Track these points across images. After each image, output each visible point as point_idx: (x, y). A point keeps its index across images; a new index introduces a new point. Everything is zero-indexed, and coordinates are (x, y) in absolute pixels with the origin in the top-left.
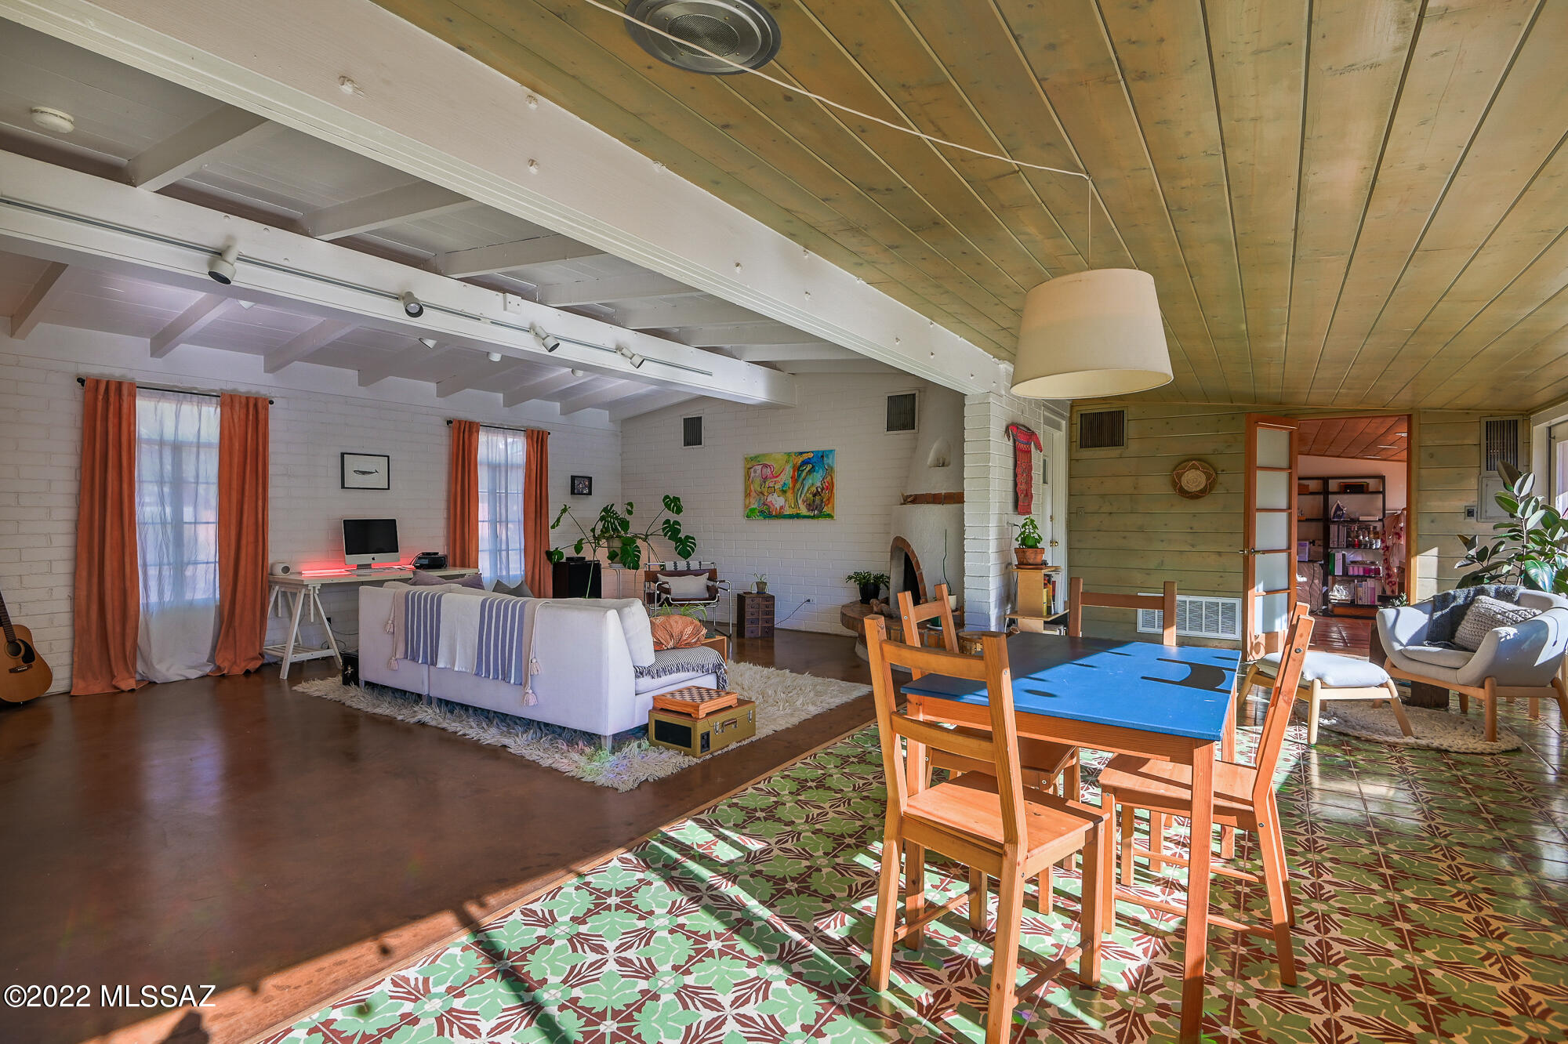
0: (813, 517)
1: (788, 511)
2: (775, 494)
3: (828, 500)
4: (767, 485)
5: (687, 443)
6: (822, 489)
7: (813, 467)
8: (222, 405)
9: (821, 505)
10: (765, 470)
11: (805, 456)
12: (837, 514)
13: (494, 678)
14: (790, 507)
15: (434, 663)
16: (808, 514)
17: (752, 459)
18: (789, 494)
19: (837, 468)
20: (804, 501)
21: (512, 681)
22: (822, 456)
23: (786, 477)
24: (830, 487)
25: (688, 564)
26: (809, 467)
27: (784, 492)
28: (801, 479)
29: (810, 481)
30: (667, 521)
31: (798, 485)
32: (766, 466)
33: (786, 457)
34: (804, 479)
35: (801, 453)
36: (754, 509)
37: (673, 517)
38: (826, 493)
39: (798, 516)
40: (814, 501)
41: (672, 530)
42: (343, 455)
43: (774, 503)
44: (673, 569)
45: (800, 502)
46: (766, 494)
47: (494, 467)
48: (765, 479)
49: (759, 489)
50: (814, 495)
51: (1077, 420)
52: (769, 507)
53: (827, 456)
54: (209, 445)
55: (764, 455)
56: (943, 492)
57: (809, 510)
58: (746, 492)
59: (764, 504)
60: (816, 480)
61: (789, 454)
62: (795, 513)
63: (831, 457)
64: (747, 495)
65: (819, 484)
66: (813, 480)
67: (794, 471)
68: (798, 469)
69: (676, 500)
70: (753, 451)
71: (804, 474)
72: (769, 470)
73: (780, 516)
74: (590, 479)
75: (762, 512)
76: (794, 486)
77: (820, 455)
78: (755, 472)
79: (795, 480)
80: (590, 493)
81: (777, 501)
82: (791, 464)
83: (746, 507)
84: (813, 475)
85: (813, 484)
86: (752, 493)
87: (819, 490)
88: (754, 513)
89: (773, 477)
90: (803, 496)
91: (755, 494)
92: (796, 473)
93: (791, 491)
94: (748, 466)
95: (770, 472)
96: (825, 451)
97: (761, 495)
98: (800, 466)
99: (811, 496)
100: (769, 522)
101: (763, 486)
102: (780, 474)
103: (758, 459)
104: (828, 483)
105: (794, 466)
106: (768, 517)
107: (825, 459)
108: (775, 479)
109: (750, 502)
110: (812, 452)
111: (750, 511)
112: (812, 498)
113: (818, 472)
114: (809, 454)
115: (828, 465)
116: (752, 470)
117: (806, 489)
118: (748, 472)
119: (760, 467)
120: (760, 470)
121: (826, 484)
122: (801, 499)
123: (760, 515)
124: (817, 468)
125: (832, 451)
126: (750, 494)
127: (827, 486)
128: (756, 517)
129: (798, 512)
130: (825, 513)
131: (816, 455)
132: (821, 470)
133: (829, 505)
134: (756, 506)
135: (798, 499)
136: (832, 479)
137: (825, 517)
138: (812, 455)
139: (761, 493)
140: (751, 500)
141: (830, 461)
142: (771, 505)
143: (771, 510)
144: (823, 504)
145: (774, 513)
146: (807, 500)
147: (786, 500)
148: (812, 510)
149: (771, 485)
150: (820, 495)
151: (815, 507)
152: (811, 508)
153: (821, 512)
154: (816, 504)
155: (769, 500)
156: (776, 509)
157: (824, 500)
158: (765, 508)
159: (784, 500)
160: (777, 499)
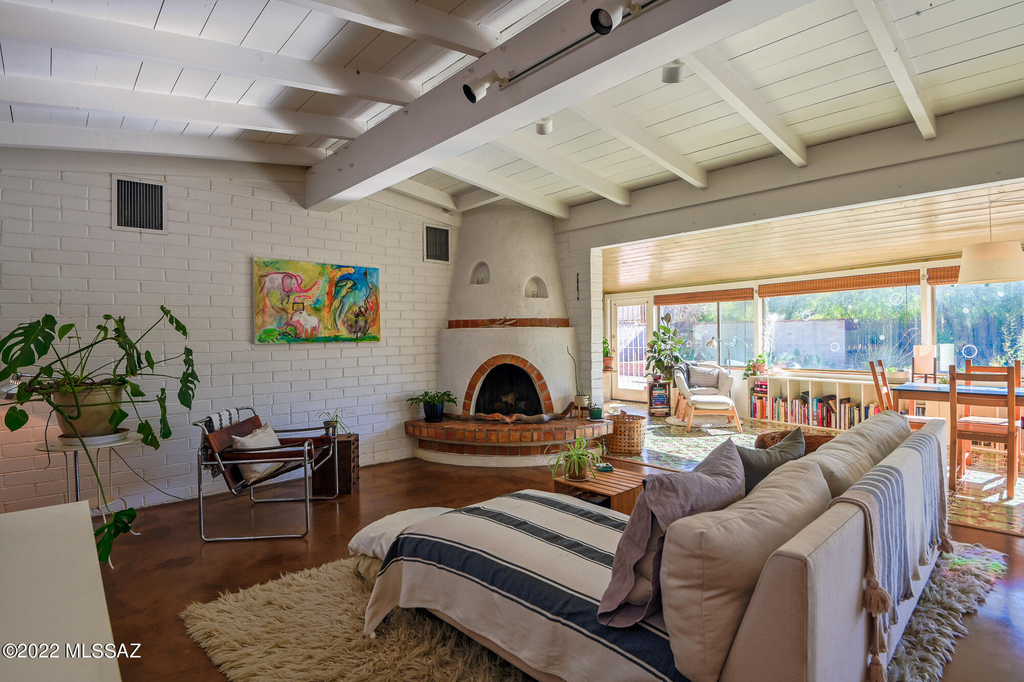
0: (356, 340)
1: (324, 333)
2: (304, 313)
3: (374, 321)
4: (292, 298)
5: (126, 221)
6: (366, 311)
7: (355, 284)
9: (365, 327)
10: (287, 281)
11: (345, 271)
12: (383, 334)
14: (326, 328)
16: (350, 336)
17: (266, 264)
18: (324, 313)
19: (381, 287)
20: (344, 322)
22: (365, 274)
23: (321, 290)
24: (375, 308)
26: (350, 284)
27: (317, 310)
28: (340, 297)
29: (351, 300)
31: (336, 303)
32: (290, 276)
33: (319, 269)
34: (343, 297)
35: (340, 267)
36: (272, 331)
38: (370, 316)
39: (336, 339)
40: (356, 322)
45: (339, 323)
46: (290, 311)
48: (288, 293)
49: (279, 305)
50: (357, 316)
52: (296, 328)
53: (371, 274)
55: (287, 262)
56: (548, 317)
57: (350, 332)
59: (288, 324)
60: (358, 299)
61: (324, 265)
62: (332, 335)
63: (375, 276)
64: (256, 309)
65: (362, 304)
66: (354, 298)
67: (330, 287)
68: (336, 285)
70: (263, 253)
71: (343, 292)
72: (294, 281)
73: (312, 338)
75: (284, 335)
76: (331, 304)
77: (363, 271)
78: (272, 281)
79: (332, 297)
81: (308, 321)
82: (326, 278)
83: (257, 327)
84: (355, 295)
85: (355, 303)
86: (266, 310)
87: (363, 310)
88: (272, 335)
89: (301, 291)
90: (342, 316)
91: (272, 310)
92: (333, 289)
93: (326, 310)
94: (261, 273)
95: (296, 284)
96: (369, 268)
97: (283, 313)
98: (339, 282)
99: (353, 316)
100: (294, 346)
101: (285, 301)
102: (311, 289)
103: (277, 266)
104: (372, 303)
105: (330, 281)
106: (295, 341)
107: (368, 277)
108: (304, 294)
109: (264, 321)
110: (353, 267)
111: (264, 333)
112: (354, 319)
113: (360, 290)
114: (350, 269)
115: (372, 284)
116: (267, 279)
117: (346, 308)
118: (259, 281)
119: (281, 276)
120: (280, 281)
121: (371, 304)
122: (341, 320)
123: (282, 339)
124: (359, 286)
125: (376, 270)
126: (263, 310)
127: (371, 306)
128: (275, 340)
129: (337, 334)
130: (370, 335)
131: (358, 271)
132: (364, 289)
133: (374, 327)
134: (273, 326)
135: (337, 319)
136: (376, 298)
137: (369, 340)
138: (353, 271)
139: (283, 309)
140: (265, 319)
141: (374, 281)
142: (299, 326)
143: (298, 332)
144: (368, 326)
145: (303, 336)
146: (348, 321)
147: (320, 321)
148: (355, 332)
149: (297, 300)
150: (364, 316)
151: (358, 329)
152: (354, 330)
153: (365, 334)
154: (359, 325)
155: (295, 318)
156: (307, 330)
157: (369, 321)
158: (288, 329)
159: (316, 319)
160: (308, 318)
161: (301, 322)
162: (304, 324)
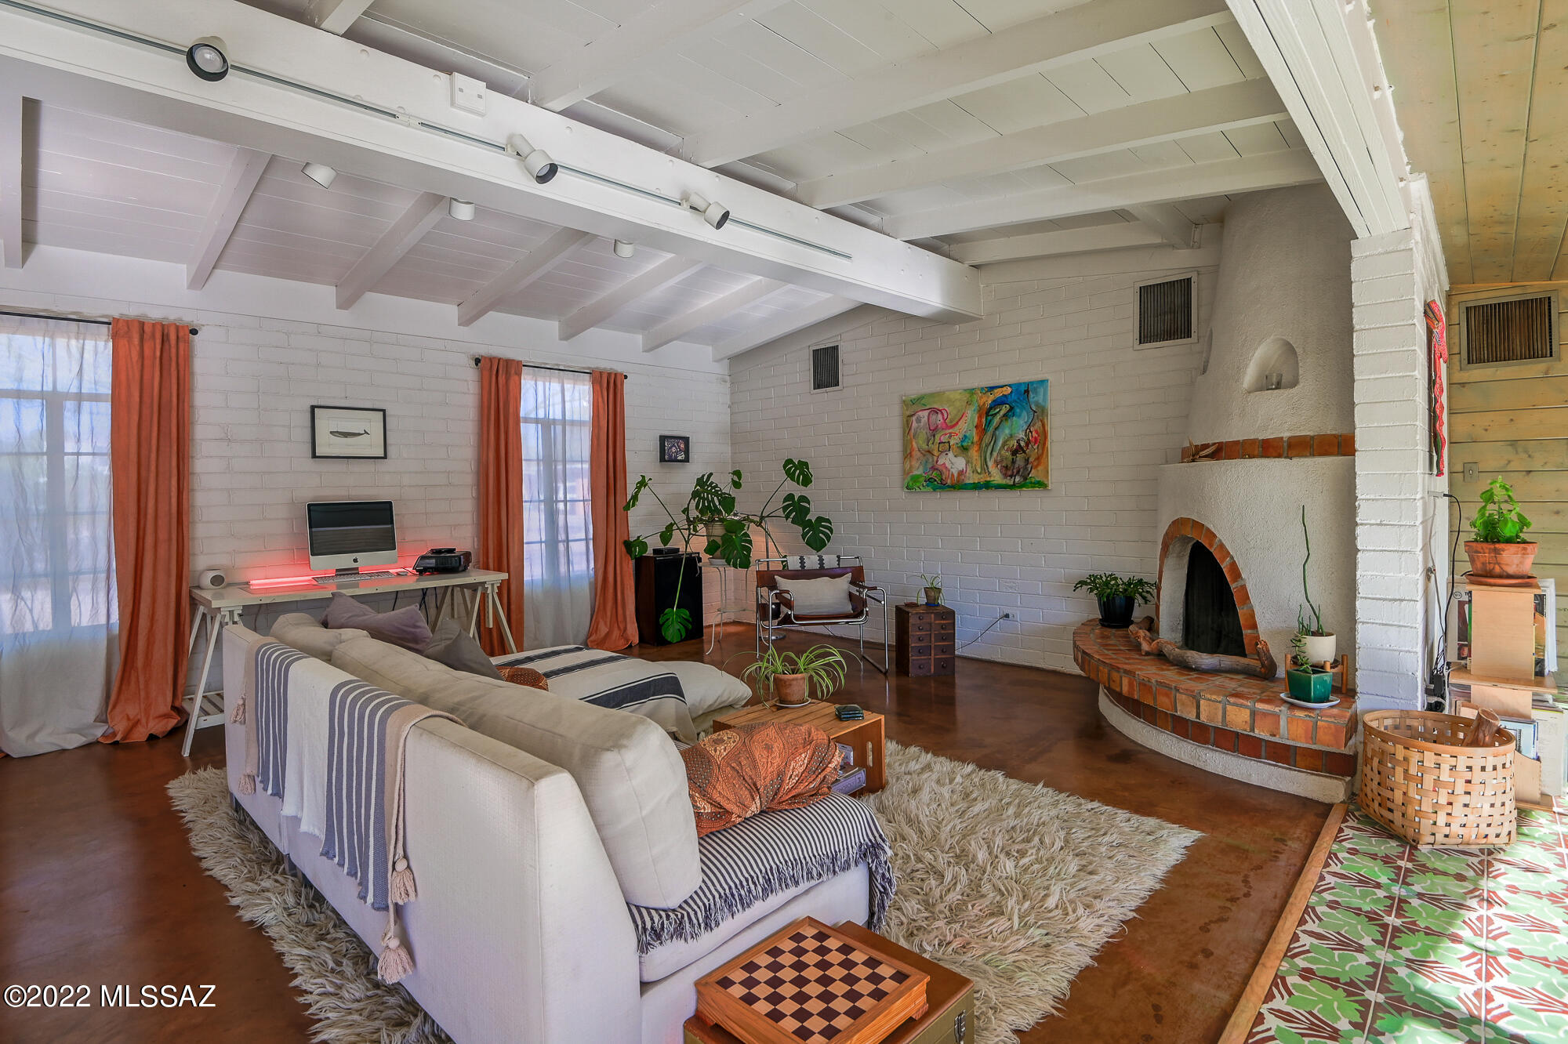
0: (1013, 487)
1: (970, 478)
2: (951, 454)
3: (1038, 458)
6: (1027, 445)
7: (1012, 408)
8: (115, 337)
9: (1025, 468)
10: (933, 417)
11: (998, 393)
12: (1053, 480)
14: (975, 471)
17: (913, 402)
18: (974, 453)
19: (1052, 407)
20: (997, 463)
22: (1027, 392)
23: (967, 425)
24: (1041, 439)
25: (821, 560)
26: (1005, 409)
28: (991, 429)
29: (1007, 431)
30: (790, 497)
31: (987, 439)
32: (935, 411)
33: (967, 396)
34: (996, 429)
35: (992, 388)
36: (919, 476)
37: (798, 491)
38: (1033, 451)
39: (987, 486)
40: (1013, 462)
41: (796, 509)
42: (313, 408)
43: (948, 465)
44: (798, 566)
45: (990, 464)
46: (936, 453)
47: (546, 424)
48: (934, 431)
49: (925, 446)
50: (1014, 453)
51: (1458, 315)
53: (1035, 391)
54: (95, 398)
55: (932, 395)
57: (1005, 476)
58: (905, 450)
60: (1016, 429)
61: (972, 391)
62: (982, 481)
63: (1041, 390)
64: (907, 454)
65: (1022, 435)
66: (1011, 428)
67: (980, 417)
68: (987, 413)
69: (803, 465)
70: (912, 388)
71: (997, 420)
72: (940, 416)
74: (686, 440)
75: (930, 480)
76: (981, 439)
77: (1023, 389)
78: (919, 421)
79: (982, 430)
80: (687, 460)
81: (955, 464)
82: (975, 407)
83: (905, 473)
84: (1012, 422)
85: (1011, 436)
86: (914, 453)
87: (1023, 444)
88: (918, 482)
89: (947, 427)
90: (995, 454)
91: (919, 453)
92: (984, 420)
93: (976, 448)
94: (908, 413)
95: (942, 420)
96: (1032, 383)
97: (928, 455)
98: (991, 408)
99: (1008, 454)
100: (942, 494)
101: (931, 442)
102: (957, 423)
103: (922, 402)
104: (1037, 432)
105: (980, 409)
106: (940, 488)
107: (1031, 395)
108: (950, 431)
109: (911, 467)
110: (1010, 386)
111: (911, 479)
112: (1011, 457)
113: (1019, 416)
114: (1005, 388)
115: (1037, 404)
116: (914, 418)
117: (1000, 443)
118: (907, 421)
119: (926, 413)
120: (926, 418)
121: (1034, 434)
122: (993, 459)
123: (927, 486)
124: (1018, 410)
125: (1043, 382)
126: (911, 454)
127: (1036, 438)
128: (921, 487)
129: (988, 479)
130: (1033, 480)
131: (1017, 390)
132: (1024, 413)
133: (1039, 468)
134: (921, 472)
135: (988, 459)
136: (1043, 425)
137: (1032, 487)
138: (1009, 390)
139: (929, 452)
140: (913, 463)
141: (1040, 398)
142: (944, 470)
143: (944, 478)
144: (1029, 466)
145: (949, 481)
146: (1002, 461)
147: (967, 462)
148: (1011, 476)
149: (944, 439)
150: (1024, 452)
151: (1015, 471)
152: (1010, 473)
153: (1025, 479)
154: (1017, 466)
155: (941, 462)
156: (953, 475)
157: (1031, 460)
158: (934, 474)
159: (965, 462)
160: (954, 460)
161: (947, 465)
162: (949, 467)
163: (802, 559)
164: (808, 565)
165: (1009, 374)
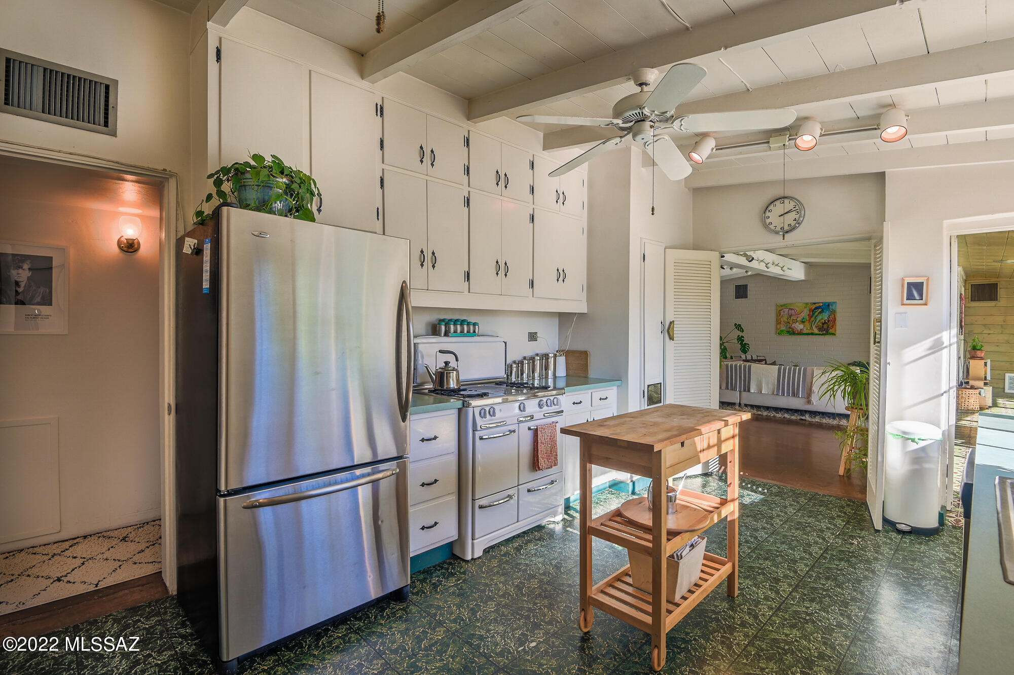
0: (823, 334)
1: (805, 331)
2: (797, 324)
3: (833, 326)
4: (792, 318)
5: (738, 297)
6: (828, 322)
7: (822, 310)
9: (827, 329)
10: (790, 311)
11: (817, 305)
12: (838, 333)
13: (787, 395)
14: (807, 329)
15: (749, 391)
16: (819, 333)
17: (782, 306)
18: (807, 323)
19: (838, 310)
20: (816, 327)
21: (800, 396)
22: (829, 305)
23: (805, 314)
24: (834, 320)
25: (746, 357)
26: (820, 310)
27: (803, 322)
28: (814, 316)
29: (820, 317)
30: (739, 336)
31: (812, 319)
32: (792, 309)
33: (804, 305)
34: (816, 316)
35: (815, 303)
37: (741, 334)
38: (831, 324)
39: (812, 334)
40: (823, 327)
41: (740, 339)
44: (745, 359)
45: (814, 327)
46: (791, 323)
48: (791, 316)
49: (786, 320)
51: (968, 287)
52: (793, 330)
53: (832, 305)
55: (790, 304)
57: (819, 331)
58: (777, 321)
59: (790, 328)
60: (825, 316)
61: (807, 304)
62: (810, 332)
63: (834, 305)
64: (778, 322)
65: (826, 318)
66: (822, 316)
68: (813, 311)
69: (740, 325)
70: (782, 301)
71: (817, 313)
72: (793, 311)
73: (800, 333)
75: (788, 332)
76: (810, 319)
77: (827, 304)
78: (784, 312)
79: (810, 317)
81: (799, 327)
82: (808, 308)
83: (777, 329)
84: (823, 314)
85: (822, 319)
87: (826, 321)
88: (783, 332)
89: (796, 315)
90: (815, 324)
91: (783, 323)
92: (811, 313)
94: (779, 309)
96: (831, 302)
99: (821, 324)
100: (793, 336)
101: (789, 319)
102: (800, 313)
103: (786, 306)
104: (832, 318)
105: (810, 310)
106: (793, 334)
107: (830, 306)
109: (780, 327)
111: (779, 331)
112: (822, 325)
113: (825, 313)
114: (820, 303)
115: (832, 309)
116: (782, 311)
117: (817, 321)
118: (779, 312)
119: (787, 310)
124: (825, 311)
125: (835, 303)
126: (780, 323)
127: (832, 320)
128: (784, 334)
129: (813, 332)
130: (830, 333)
131: (824, 304)
132: (827, 312)
133: (833, 329)
134: (784, 329)
136: (835, 316)
137: (830, 335)
138: (822, 304)
139: (788, 322)
140: (781, 326)
141: (834, 308)
144: (829, 328)
145: (796, 332)
146: (818, 326)
148: (822, 331)
149: (794, 318)
150: (827, 324)
153: (827, 332)
155: (793, 326)
156: (798, 330)
157: (830, 326)
158: (790, 329)
159: (803, 326)
160: (799, 325)
161: (796, 327)
163: (752, 356)
164: (748, 359)
165: (821, 299)
